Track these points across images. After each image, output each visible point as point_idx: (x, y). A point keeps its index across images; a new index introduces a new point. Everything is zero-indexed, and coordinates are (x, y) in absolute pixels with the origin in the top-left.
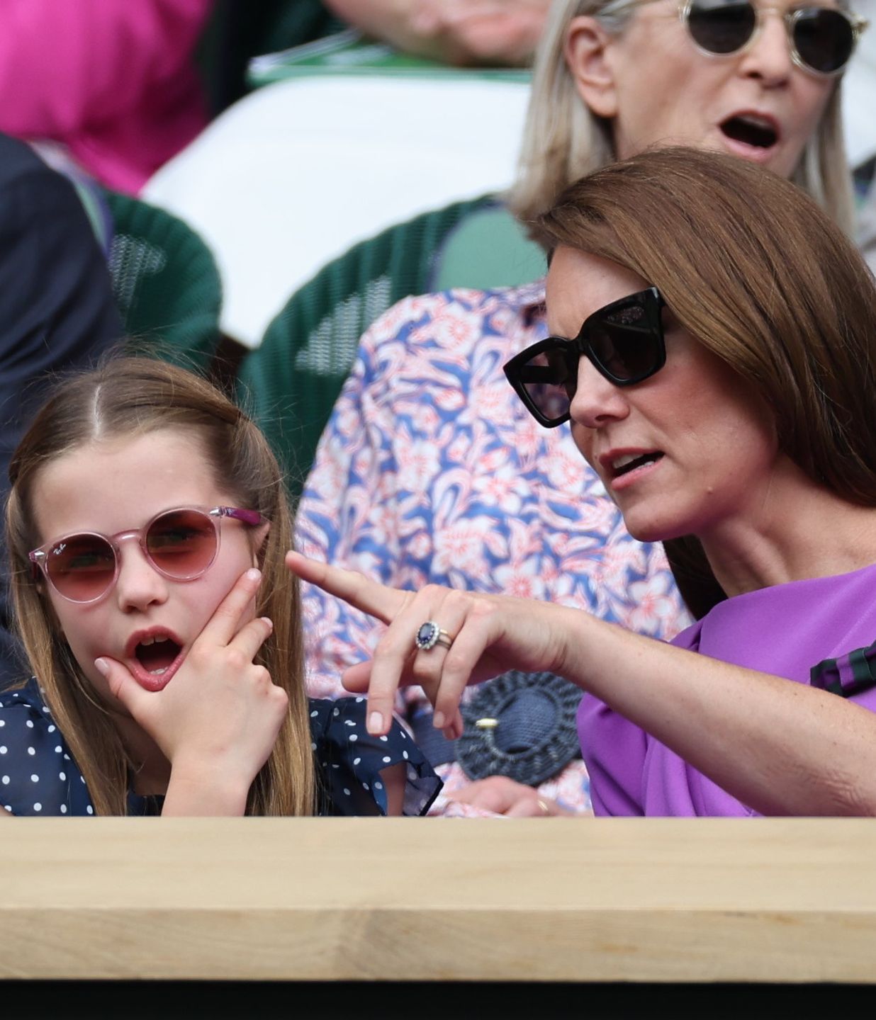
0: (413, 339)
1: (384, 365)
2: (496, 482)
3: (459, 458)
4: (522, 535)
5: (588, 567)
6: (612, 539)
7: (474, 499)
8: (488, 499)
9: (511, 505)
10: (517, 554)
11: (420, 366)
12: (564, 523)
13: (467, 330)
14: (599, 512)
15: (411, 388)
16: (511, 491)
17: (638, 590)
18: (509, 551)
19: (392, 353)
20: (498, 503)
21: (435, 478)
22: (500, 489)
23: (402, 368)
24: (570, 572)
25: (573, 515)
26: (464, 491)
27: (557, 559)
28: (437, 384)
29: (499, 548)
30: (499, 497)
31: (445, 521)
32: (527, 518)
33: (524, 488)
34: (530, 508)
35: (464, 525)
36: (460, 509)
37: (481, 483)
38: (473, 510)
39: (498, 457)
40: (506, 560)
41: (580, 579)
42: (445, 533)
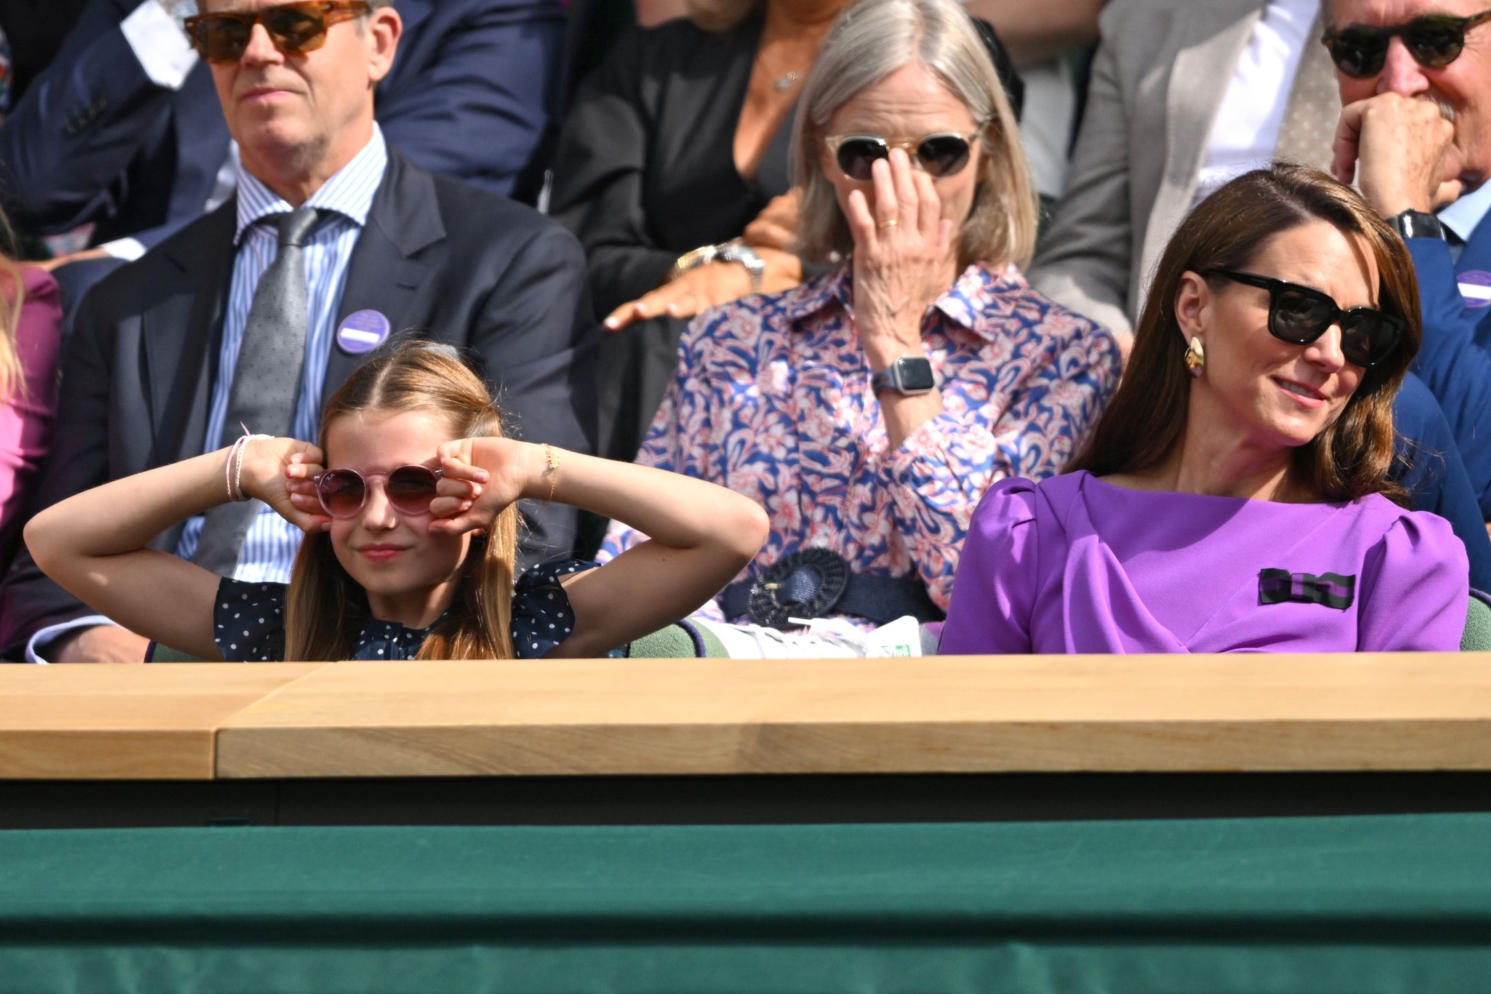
0: (718, 334)
1: (700, 354)
2: (769, 436)
3: (746, 421)
4: (786, 475)
5: (836, 501)
6: (851, 481)
7: (755, 450)
8: (764, 449)
9: (780, 454)
10: (782, 487)
11: (722, 355)
12: (818, 467)
13: (753, 328)
14: (842, 459)
15: (719, 370)
16: (780, 444)
17: (868, 518)
18: (776, 485)
19: (706, 345)
20: (771, 452)
21: (729, 435)
22: (773, 442)
23: (712, 354)
24: (823, 505)
25: (825, 462)
26: (748, 445)
27: (813, 495)
28: (734, 364)
29: (769, 481)
30: (771, 448)
31: (734, 466)
32: (790, 463)
33: (790, 442)
34: (794, 456)
35: (747, 469)
36: (744, 457)
37: (760, 439)
38: (754, 458)
39: (773, 418)
40: (774, 492)
41: (830, 510)
42: (734, 474)
